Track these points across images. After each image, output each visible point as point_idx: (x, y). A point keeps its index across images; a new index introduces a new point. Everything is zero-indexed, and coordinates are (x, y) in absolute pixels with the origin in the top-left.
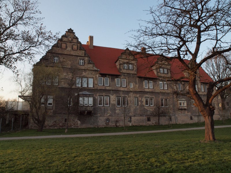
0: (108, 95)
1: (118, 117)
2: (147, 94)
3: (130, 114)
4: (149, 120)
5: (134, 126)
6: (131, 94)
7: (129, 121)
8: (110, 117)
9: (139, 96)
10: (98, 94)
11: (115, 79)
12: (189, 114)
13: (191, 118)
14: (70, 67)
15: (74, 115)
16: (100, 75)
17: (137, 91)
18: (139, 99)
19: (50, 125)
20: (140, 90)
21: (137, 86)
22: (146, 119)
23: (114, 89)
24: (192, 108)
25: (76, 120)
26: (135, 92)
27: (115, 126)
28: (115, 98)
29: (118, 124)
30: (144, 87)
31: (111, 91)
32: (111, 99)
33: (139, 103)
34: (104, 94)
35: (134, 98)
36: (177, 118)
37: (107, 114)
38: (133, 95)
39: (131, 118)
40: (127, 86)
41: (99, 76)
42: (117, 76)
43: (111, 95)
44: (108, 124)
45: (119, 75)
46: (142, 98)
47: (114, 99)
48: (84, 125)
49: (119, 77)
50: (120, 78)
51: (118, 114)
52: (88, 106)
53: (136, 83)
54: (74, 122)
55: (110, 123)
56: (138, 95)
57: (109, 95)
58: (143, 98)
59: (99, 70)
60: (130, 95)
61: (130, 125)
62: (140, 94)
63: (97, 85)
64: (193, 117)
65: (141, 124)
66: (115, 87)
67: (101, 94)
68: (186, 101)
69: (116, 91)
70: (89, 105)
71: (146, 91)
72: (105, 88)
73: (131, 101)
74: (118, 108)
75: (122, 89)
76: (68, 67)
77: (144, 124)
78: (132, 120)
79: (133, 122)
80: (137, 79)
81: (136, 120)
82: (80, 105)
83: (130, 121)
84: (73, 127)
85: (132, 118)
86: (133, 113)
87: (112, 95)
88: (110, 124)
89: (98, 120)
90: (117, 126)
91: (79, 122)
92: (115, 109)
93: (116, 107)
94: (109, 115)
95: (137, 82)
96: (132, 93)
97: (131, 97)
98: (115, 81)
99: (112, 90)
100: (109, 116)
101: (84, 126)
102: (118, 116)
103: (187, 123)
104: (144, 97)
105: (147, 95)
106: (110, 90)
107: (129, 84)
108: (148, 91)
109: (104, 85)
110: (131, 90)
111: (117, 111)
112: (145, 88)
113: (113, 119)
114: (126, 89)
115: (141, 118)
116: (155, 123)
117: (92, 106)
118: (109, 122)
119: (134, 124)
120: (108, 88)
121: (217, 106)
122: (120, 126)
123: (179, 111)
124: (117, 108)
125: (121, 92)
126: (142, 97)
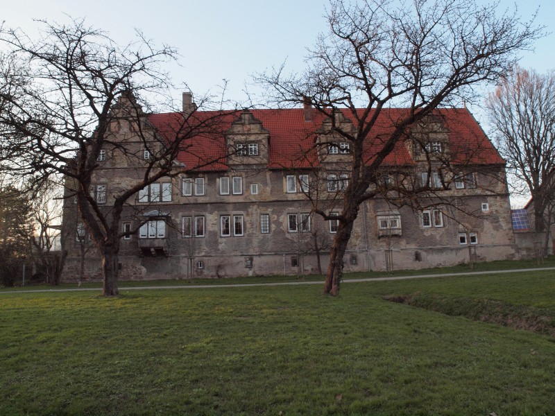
0: (201, 213)
1: (222, 259)
2: (291, 206)
3: (251, 252)
4: (295, 263)
5: (258, 276)
6: (253, 209)
7: (247, 267)
8: (206, 258)
9: (273, 212)
10: (180, 214)
11: (218, 180)
12: (413, 246)
13: (417, 257)
14: (126, 166)
15: (134, 256)
16: (185, 176)
17: (267, 200)
18: (271, 217)
19: (93, 275)
20: (275, 199)
21: (268, 189)
22: (290, 261)
23: (213, 201)
24: (422, 231)
25: (139, 266)
26: (263, 204)
27: (216, 278)
28: (216, 220)
29: (222, 273)
30: (285, 191)
31: (209, 205)
32: (208, 222)
33: (273, 226)
34: (193, 212)
35: (260, 218)
36: (374, 258)
37: (199, 253)
38: (259, 211)
39: (251, 260)
40: (245, 192)
41: (183, 178)
42: (221, 173)
43: (207, 215)
44: (202, 272)
45: (225, 171)
46: (278, 216)
47: (215, 222)
48: (154, 275)
49: (226, 175)
50: (228, 176)
51: (223, 252)
52: (156, 238)
53: (265, 184)
54: (134, 269)
55: (204, 271)
56: (269, 210)
57: (204, 213)
58: (282, 216)
59: (182, 164)
60: (250, 210)
61: (250, 273)
62: (276, 208)
63: (179, 196)
64: (423, 254)
65: (275, 272)
66: (218, 196)
67: (186, 213)
68: (399, 217)
69: (219, 205)
70: (158, 237)
71: (289, 199)
72: (196, 200)
73: (252, 224)
74: (224, 240)
75: (232, 199)
76: (122, 166)
77: (284, 272)
78: (254, 263)
79: (256, 268)
80: (268, 175)
81: (262, 264)
82: (141, 237)
83: (250, 266)
84: (132, 278)
85: (255, 258)
86: (257, 249)
87: (211, 213)
88: (206, 272)
89: (181, 264)
90: (219, 277)
91: (144, 269)
92: (216, 243)
93: (218, 237)
94: (203, 254)
95: (269, 181)
96: (255, 207)
97: (252, 214)
98: (217, 185)
99: (211, 203)
100: (203, 256)
101: (153, 277)
102: (222, 256)
103: (404, 269)
104: (286, 212)
105: (291, 209)
106: (207, 204)
107: (248, 187)
108: (296, 199)
109: (193, 195)
110: (254, 200)
111: (220, 247)
112: (287, 193)
113: (211, 262)
114: (241, 200)
115: (277, 258)
116: (312, 269)
117: (163, 239)
118: (203, 269)
119: (258, 273)
120: (201, 200)
121: (508, 223)
122: (226, 277)
123: (381, 240)
124: (220, 240)
125: (231, 206)
126: (279, 213)
